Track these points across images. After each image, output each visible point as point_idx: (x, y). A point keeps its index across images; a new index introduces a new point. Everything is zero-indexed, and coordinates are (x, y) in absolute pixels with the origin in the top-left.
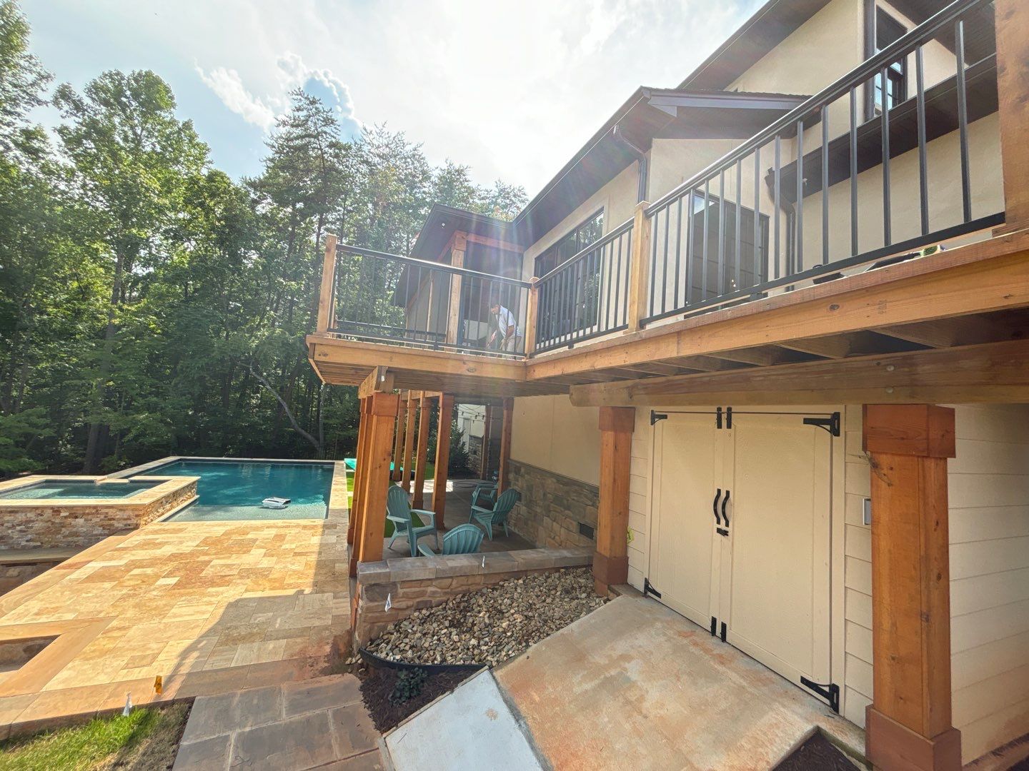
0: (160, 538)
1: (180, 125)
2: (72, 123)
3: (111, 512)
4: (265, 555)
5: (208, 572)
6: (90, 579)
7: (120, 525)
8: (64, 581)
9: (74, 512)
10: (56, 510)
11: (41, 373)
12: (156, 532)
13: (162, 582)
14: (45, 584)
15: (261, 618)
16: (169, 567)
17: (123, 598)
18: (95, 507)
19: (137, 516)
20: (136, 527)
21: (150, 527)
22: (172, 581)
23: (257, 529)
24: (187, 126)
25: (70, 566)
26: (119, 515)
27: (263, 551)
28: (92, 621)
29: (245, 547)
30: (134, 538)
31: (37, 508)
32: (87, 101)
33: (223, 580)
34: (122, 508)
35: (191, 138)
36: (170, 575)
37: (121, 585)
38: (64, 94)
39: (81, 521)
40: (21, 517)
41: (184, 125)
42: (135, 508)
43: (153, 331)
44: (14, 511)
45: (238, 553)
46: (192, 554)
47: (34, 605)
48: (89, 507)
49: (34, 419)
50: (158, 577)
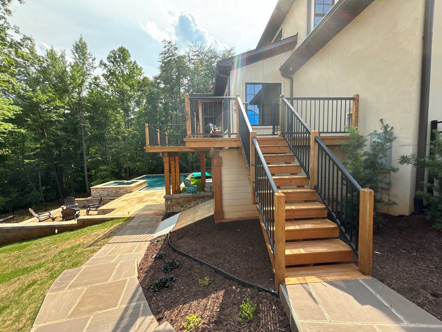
0: (137, 194)
1: (133, 63)
2: (105, 72)
3: (127, 188)
4: (157, 197)
5: (144, 200)
6: (123, 201)
7: (129, 191)
8: (118, 201)
9: (120, 188)
10: (116, 188)
11: (113, 152)
12: (136, 193)
13: (135, 201)
14: (115, 201)
15: (151, 207)
16: (137, 199)
17: (127, 204)
18: (123, 187)
19: (132, 189)
20: (132, 192)
21: (135, 192)
22: (137, 201)
23: (158, 192)
24: (135, 63)
25: (119, 199)
26: (128, 189)
27: (157, 196)
28: (122, 207)
29: (153, 196)
30: (132, 194)
31: (113, 188)
32: (108, 63)
33: (146, 201)
34: (129, 187)
35: (137, 67)
36: (137, 200)
37: (128, 202)
38: (101, 63)
39: (121, 190)
40: (110, 190)
41: (134, 62)
42: (131, 187)
43: (138, 135)
44: (109, 188)
45: (151, 197)
46: (142, 197)
47: (113, 204)
48: (122, 187)
49: (113, 167)
50: (134, 201)
